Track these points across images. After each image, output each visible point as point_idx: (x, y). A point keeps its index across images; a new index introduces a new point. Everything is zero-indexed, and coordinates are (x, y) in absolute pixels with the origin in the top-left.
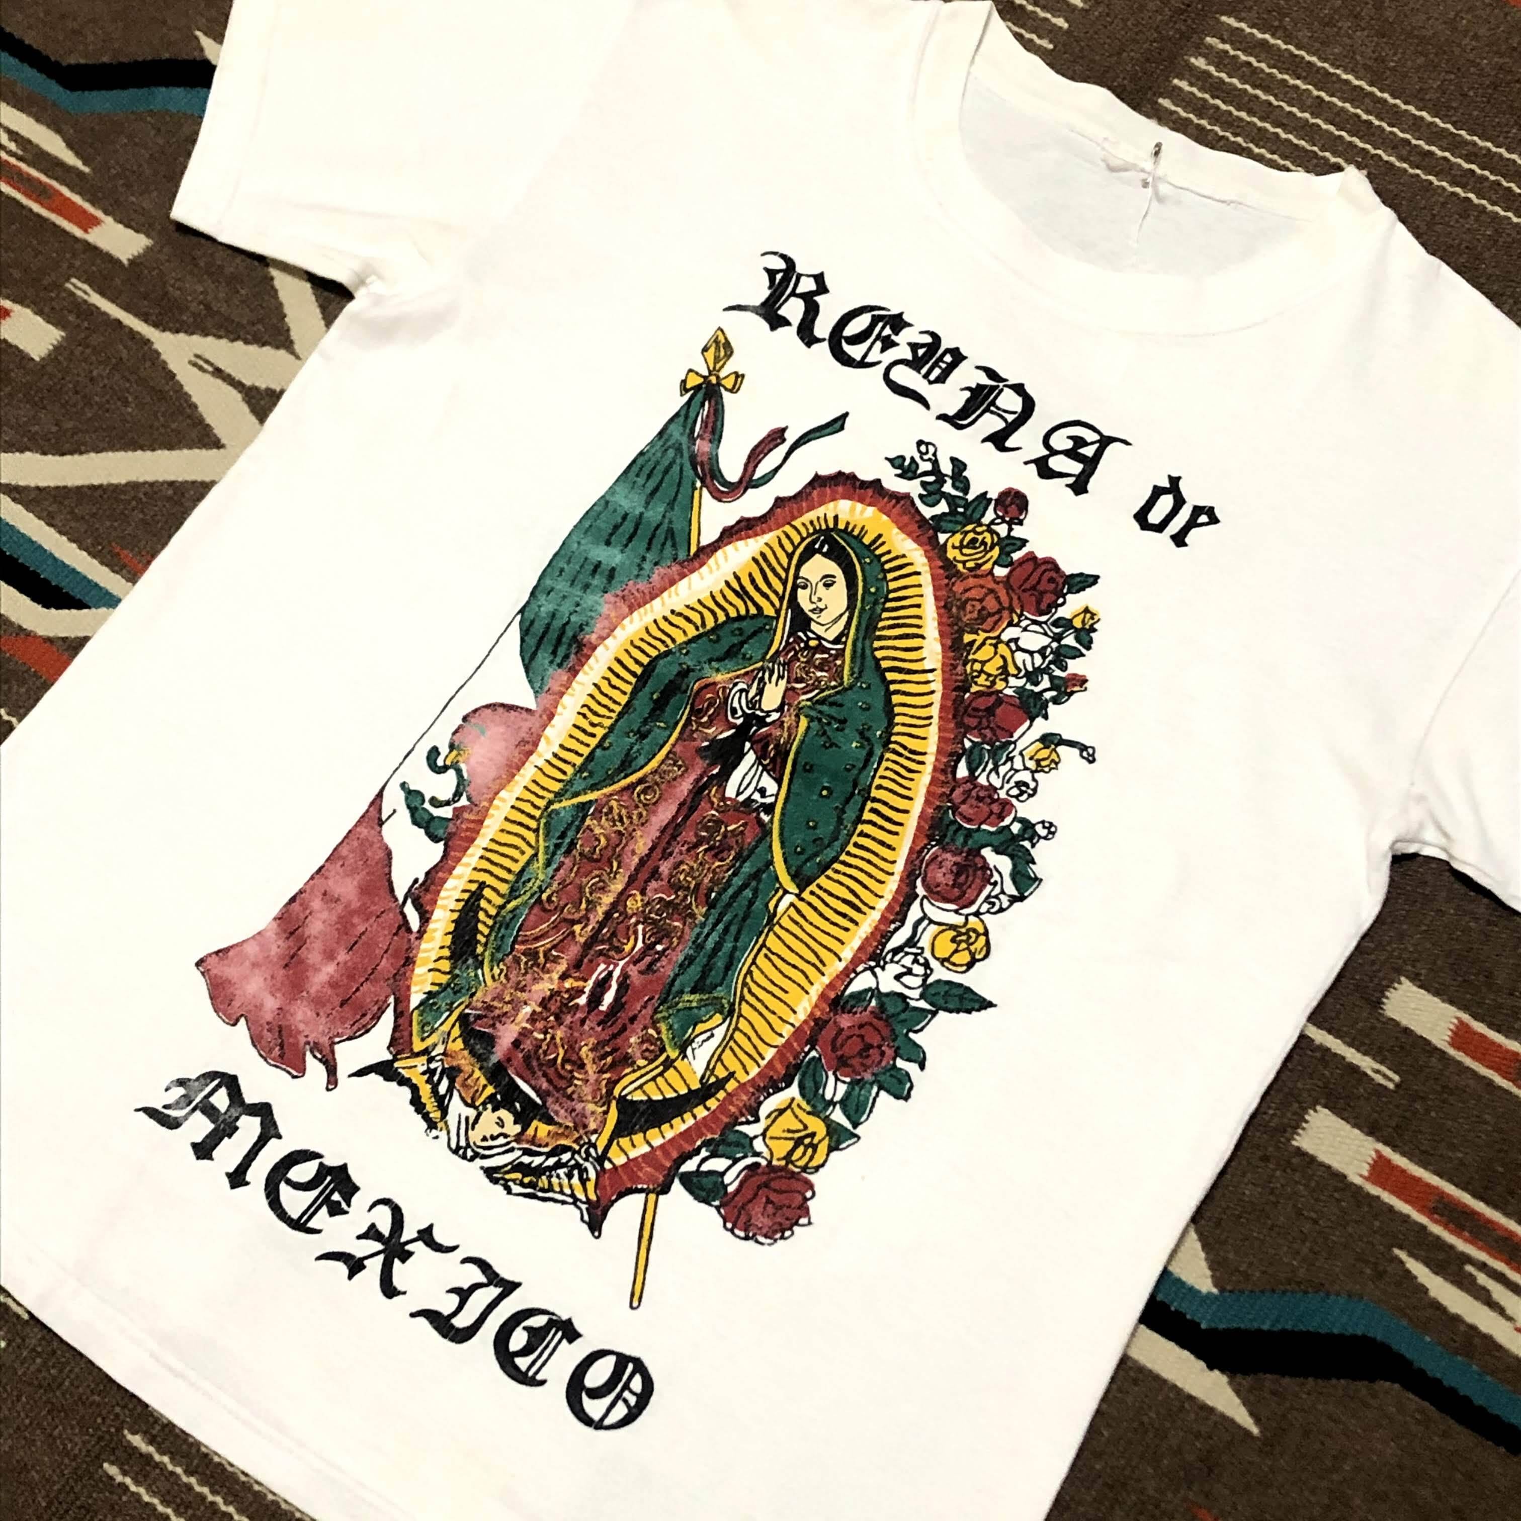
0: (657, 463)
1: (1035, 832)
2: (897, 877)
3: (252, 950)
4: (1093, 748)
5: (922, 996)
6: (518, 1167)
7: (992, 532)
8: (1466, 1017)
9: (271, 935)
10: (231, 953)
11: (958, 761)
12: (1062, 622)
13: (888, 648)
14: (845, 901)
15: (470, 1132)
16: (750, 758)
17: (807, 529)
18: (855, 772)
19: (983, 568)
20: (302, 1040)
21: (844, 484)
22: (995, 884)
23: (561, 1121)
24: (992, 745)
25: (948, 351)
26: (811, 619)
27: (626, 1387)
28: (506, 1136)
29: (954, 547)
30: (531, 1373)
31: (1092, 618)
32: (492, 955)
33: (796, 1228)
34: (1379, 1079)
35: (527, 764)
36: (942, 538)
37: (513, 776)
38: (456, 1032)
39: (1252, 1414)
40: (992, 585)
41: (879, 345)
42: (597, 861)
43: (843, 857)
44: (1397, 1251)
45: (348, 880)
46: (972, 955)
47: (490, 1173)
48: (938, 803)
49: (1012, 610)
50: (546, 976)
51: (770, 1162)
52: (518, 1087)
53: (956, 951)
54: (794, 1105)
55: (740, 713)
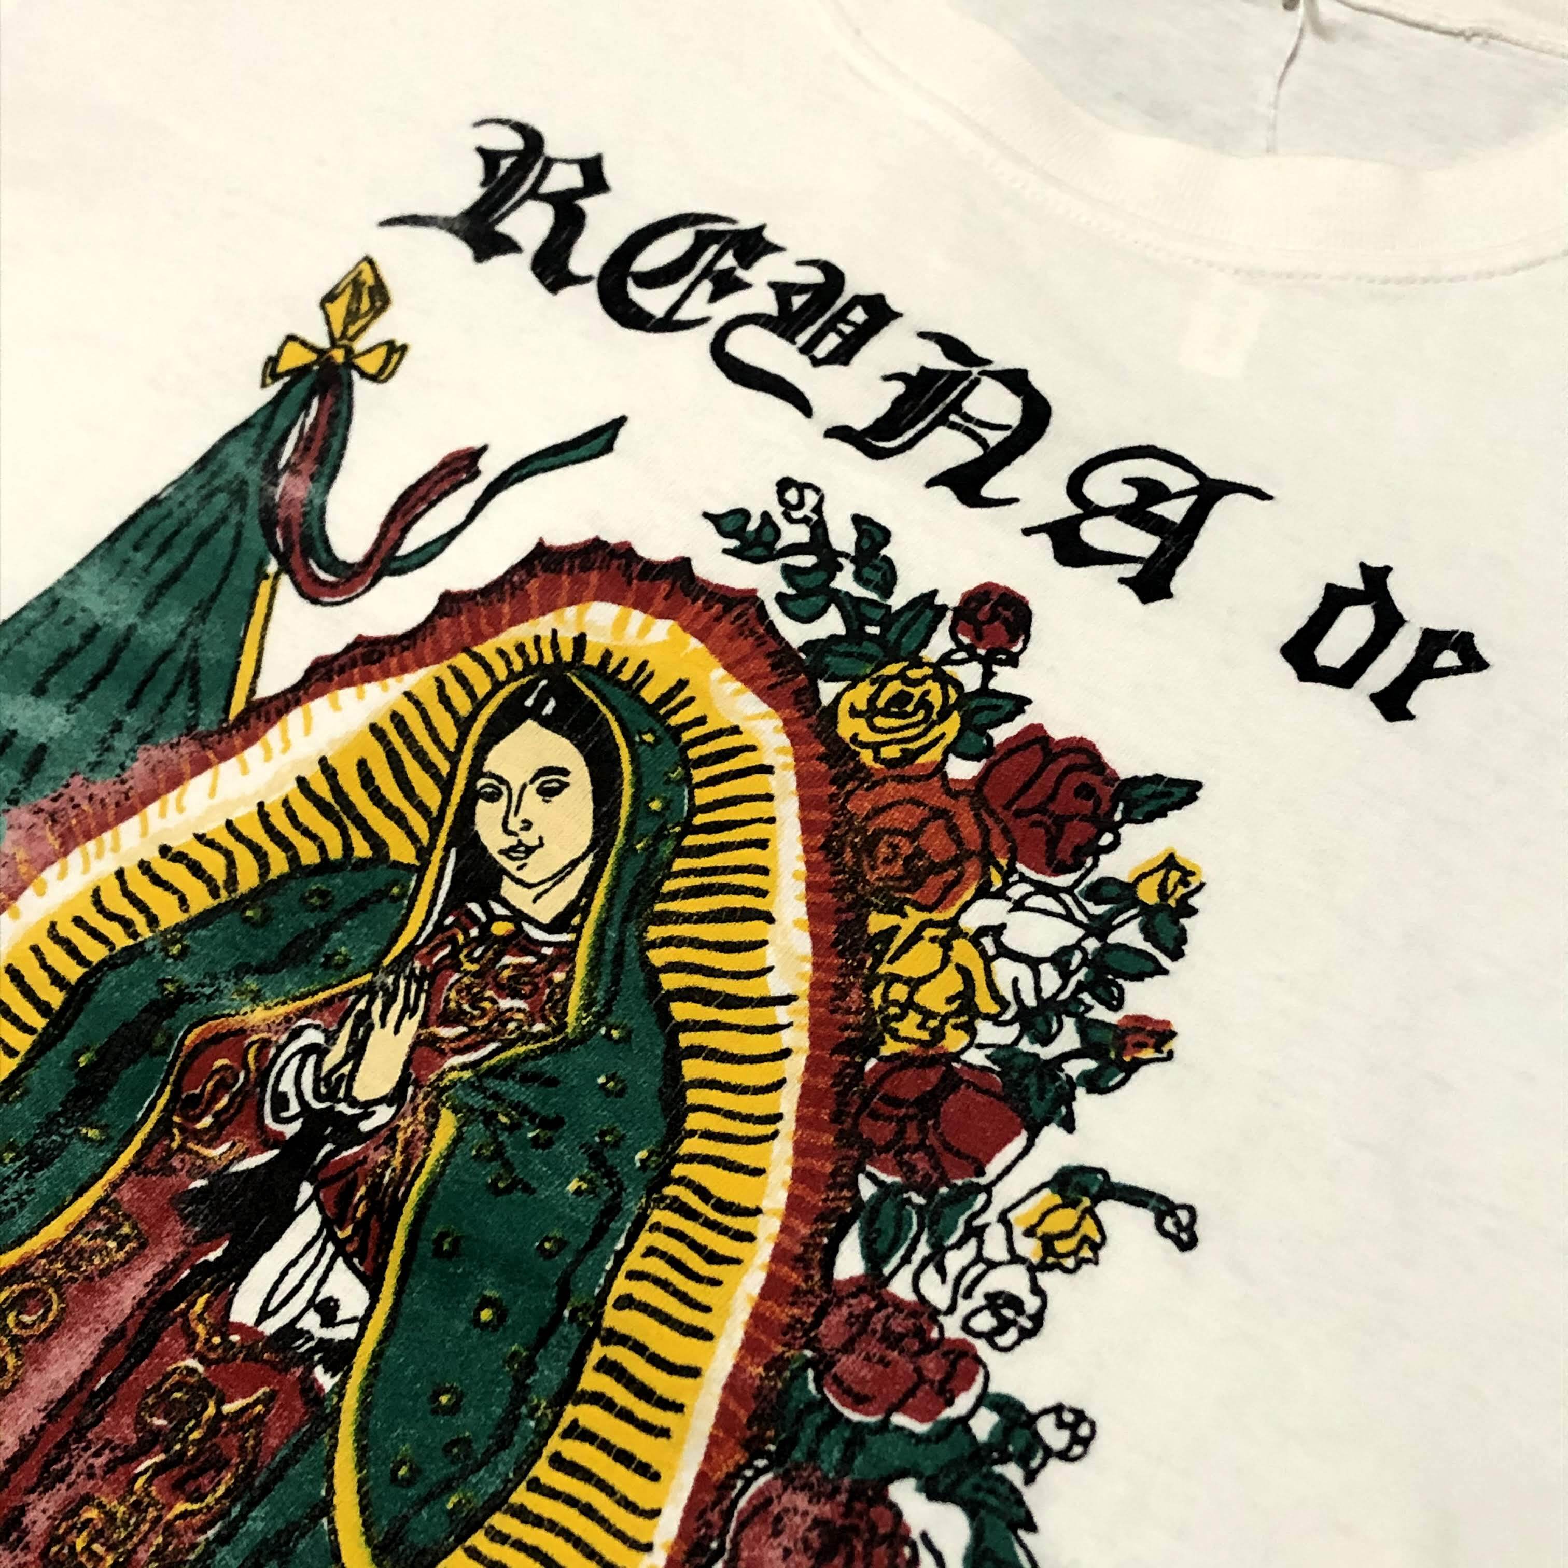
0: (187, 522)
1: (1037, 1439)
2: (661, 1558)
4: (1191, 1210)
7: (945, 681)
11: (839, 1235)
12: (1111, 890)
13: (680, 942)
16: (309, 1222)
17: (509, 663)
18: (567, 1259)
19: (922, 760)
21: (605, 568)
24: (930, 1194)
25: (857, 300)
26: (505, 872)
29: (854, 713)
31: (1185, 882)
36: (828, 691)
40: (943, 801)
41: (706, 287)
48: (779, 1349)
49: (988, 859)
55: (294, 1108)
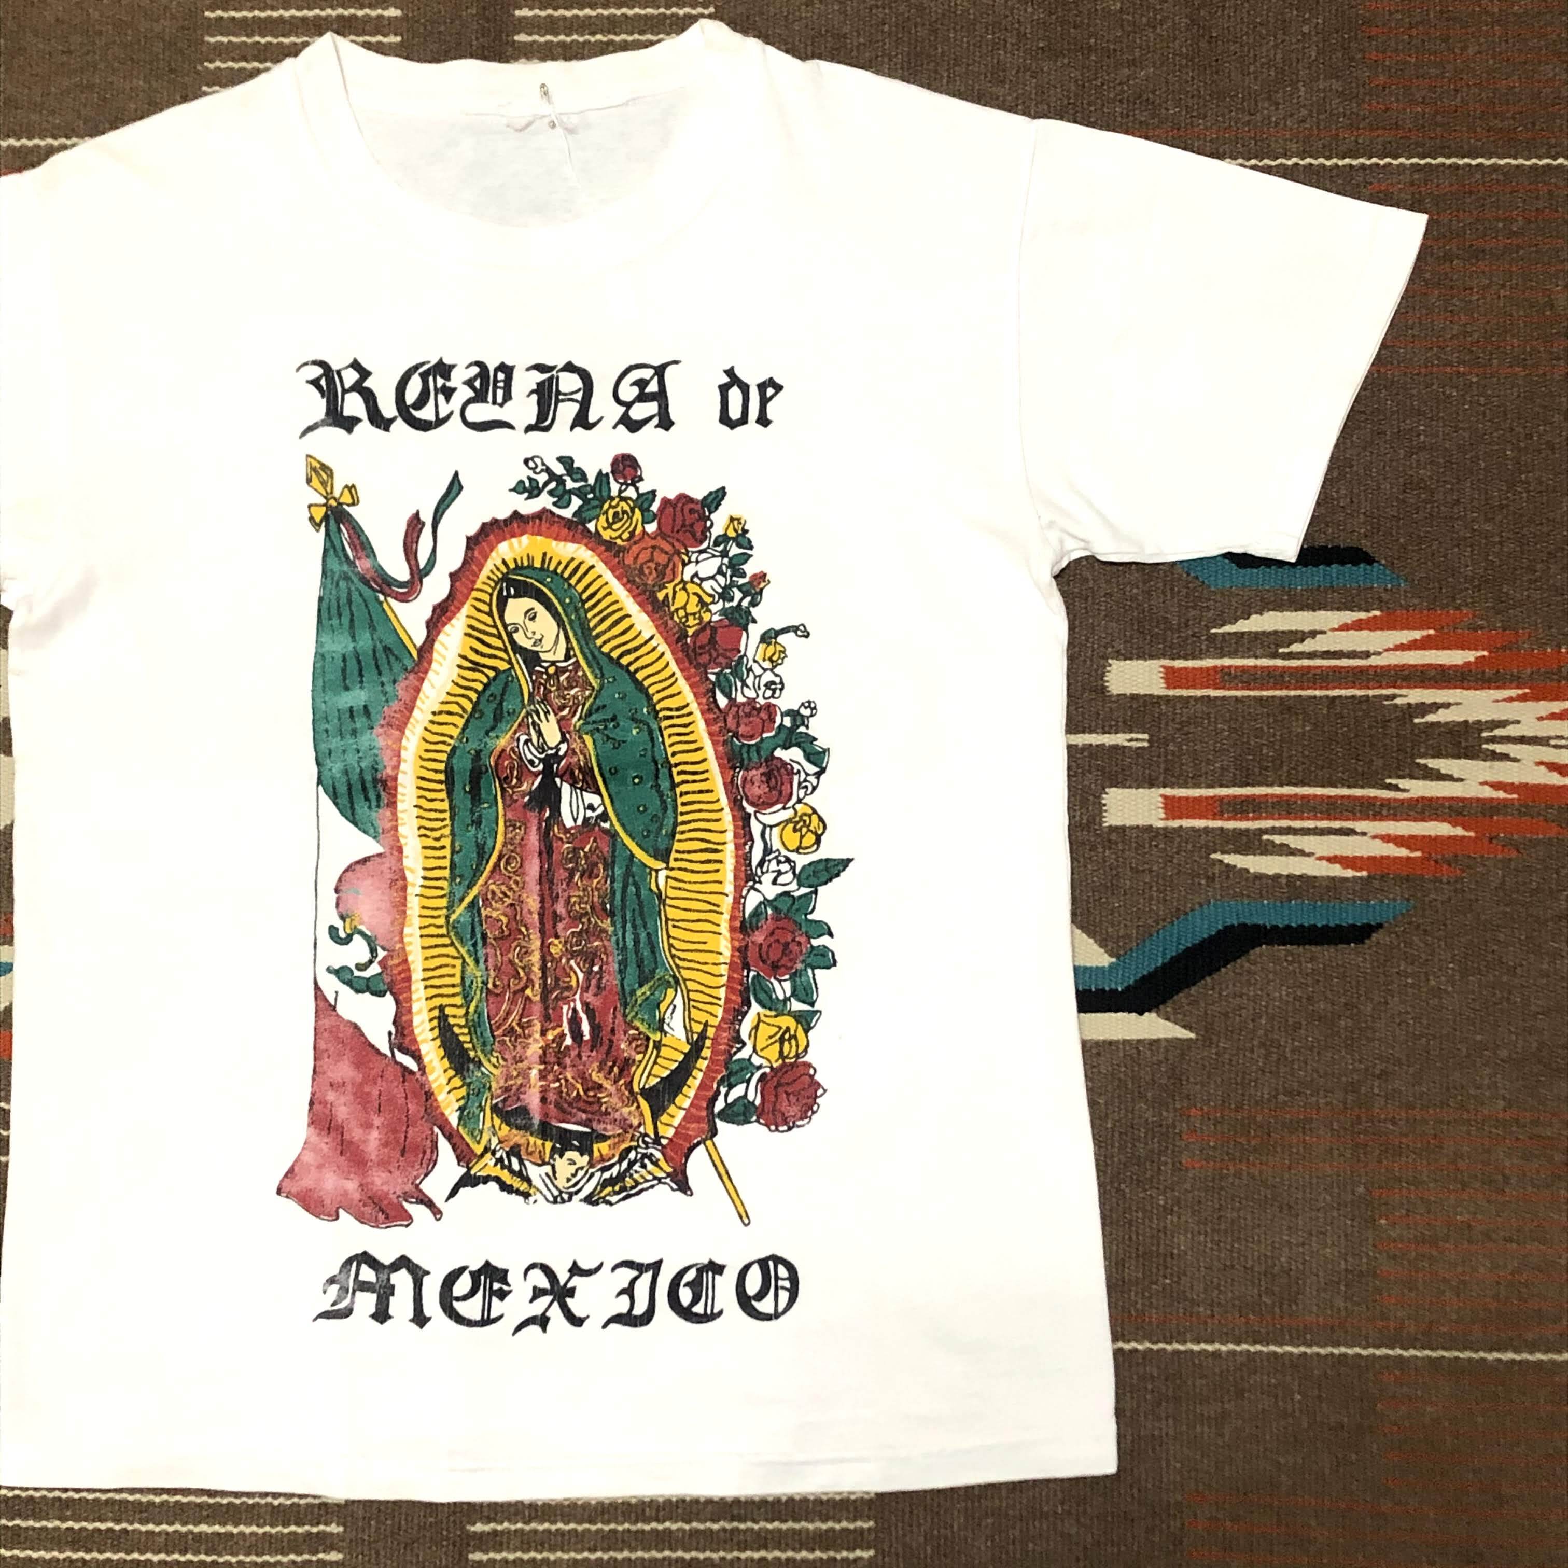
0: (338, 598)
1: (802, 716)
2: (727, 810)
3: (309, 1158)
4: (803, 625)
5: (800, 885)
6: (605, 1184)
7: (625, 499)
8: (1167, 662)
9: (315, 1139)
10: (296, 1169)
11: (714, 693)
12: (720, 539)
13: (609, 640)
14: (702, 851)
15: (556, 1182)
16: (566, 789)
18: (650, 753)
19: (637, 532)
20: (393, 1197)
21: (493, 531)
22: (799, 772)
23: (610, 1133)
24: (730, 668)
25: (497, 370)
26: (538, 652)
27: (777, 1278)
28: (582, 1168)
29: (605, 529)
30: (709, 1312)
31: (739, 523)
32: (483, 1051)
33: (818, 1100)
34: (1134, 744)
35: (409, 898)
36: (591, 526)
37: (405, 912)
38: (497, 1121)
39: (1184, 1027)
40: (653, 543)
41: (441, 398)
42: (510, 935)
43: (680, 819)
44: (1213, 856)
45: (340, 1064)
46: (815, 833)
47: (590, 1200)
48: (722, 739)
49: (679, 553)
50: (531, 1040)
51: (771, 1067)
52: (566, 1130)
53: (802, 837)
54: (763, 1018)
55: (537, 761)
